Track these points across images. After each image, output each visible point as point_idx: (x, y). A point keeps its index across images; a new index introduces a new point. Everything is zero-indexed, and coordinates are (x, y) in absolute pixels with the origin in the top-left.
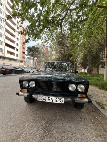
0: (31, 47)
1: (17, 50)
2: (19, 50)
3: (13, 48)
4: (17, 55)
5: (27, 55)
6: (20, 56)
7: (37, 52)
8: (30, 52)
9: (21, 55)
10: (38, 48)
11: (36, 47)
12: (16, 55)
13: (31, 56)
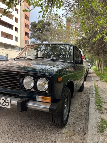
0: (37, 22)
1: (16, 29)
2: (19, 30)
3: (10, 26)
4: (17, 39)
5: (31, 38)
6: (20, 39)
7: (48, 30)
8: (35, 32)
9: (22, 38)
10: (49, 24)
11: (45, 22)
12: (14, 38)
13: (37, 39)
